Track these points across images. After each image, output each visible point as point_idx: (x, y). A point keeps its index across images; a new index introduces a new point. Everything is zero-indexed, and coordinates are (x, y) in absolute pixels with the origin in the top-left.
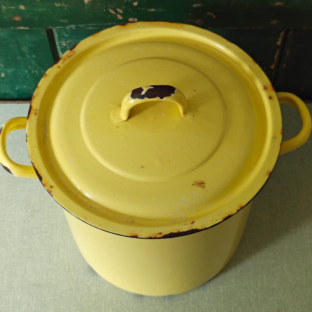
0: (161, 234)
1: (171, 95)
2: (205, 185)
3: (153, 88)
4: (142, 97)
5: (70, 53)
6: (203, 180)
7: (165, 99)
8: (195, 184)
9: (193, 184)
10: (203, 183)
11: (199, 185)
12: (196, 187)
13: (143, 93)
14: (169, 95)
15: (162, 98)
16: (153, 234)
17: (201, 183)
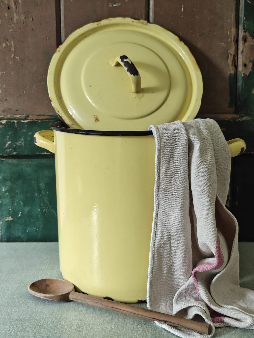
0: (58, 112)
1: (132, 74)
2: (97, 122)
3: (130, 63)
4: (122, 61)
5: (146, 23)
6: (100, 120)
7: (128, 73)
8: (96, 117)
9: (94, 116)
10: (98, 121)
11: (96, 119)
12: (94, 118)
13: (125, 60)
14: (131, 74)
15: (127, 71)
16: (56, 109)
17: (97, 120)
